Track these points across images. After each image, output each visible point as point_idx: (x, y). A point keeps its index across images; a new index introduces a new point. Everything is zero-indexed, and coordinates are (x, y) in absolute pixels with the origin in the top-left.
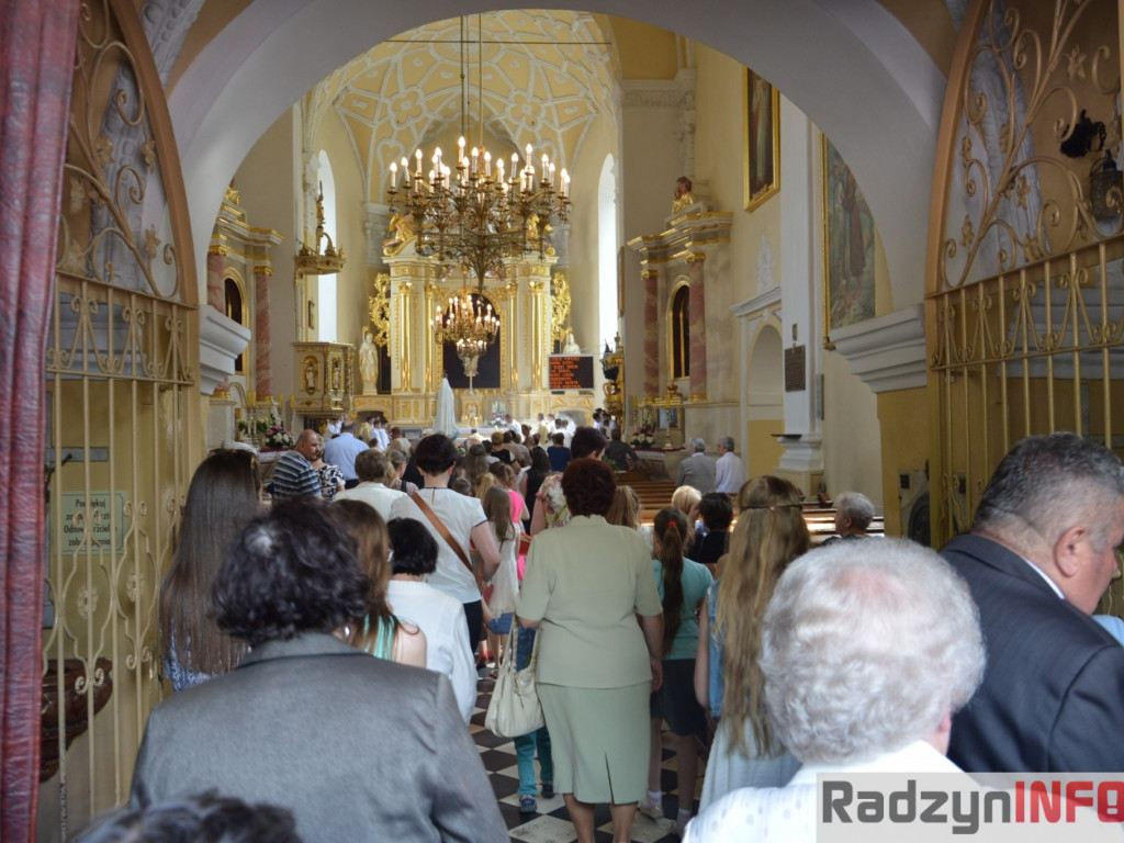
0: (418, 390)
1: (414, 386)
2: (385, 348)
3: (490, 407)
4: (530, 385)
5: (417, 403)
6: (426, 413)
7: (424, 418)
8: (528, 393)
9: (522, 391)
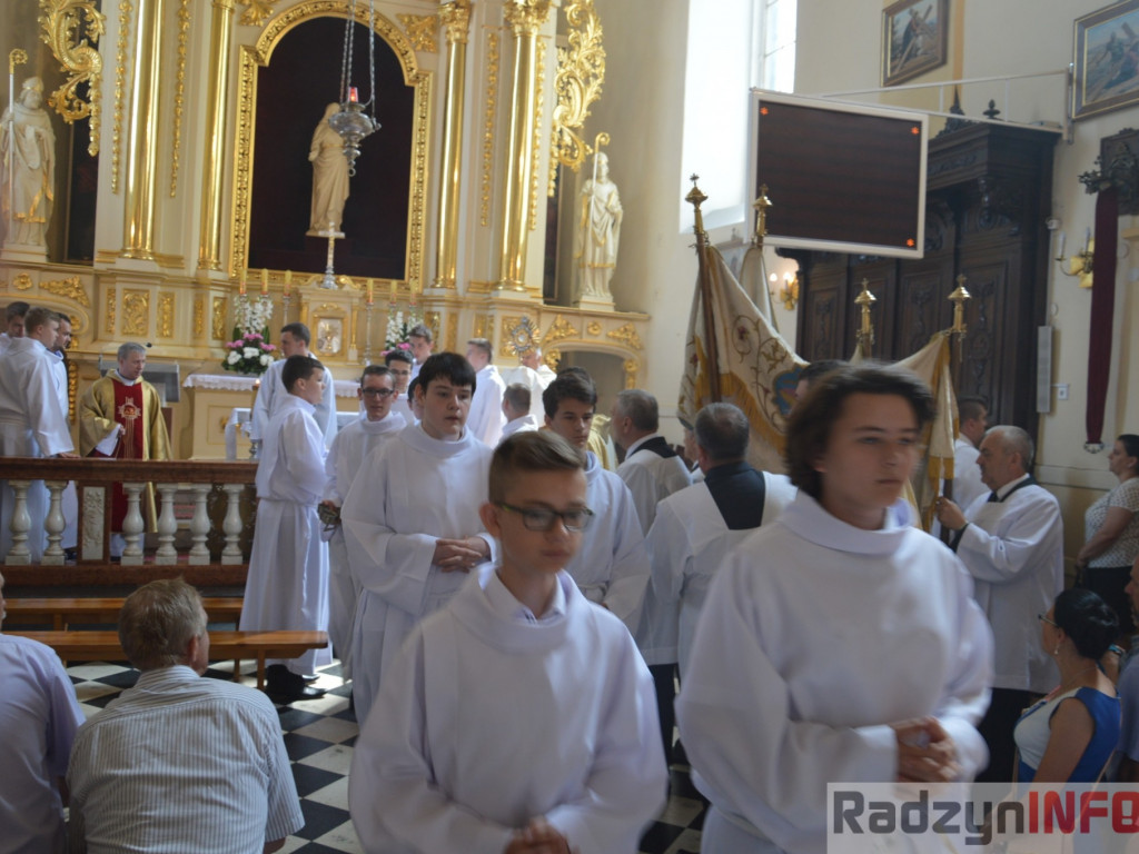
0: (176, 261)
1: (162, 249)
2: (82, 126)
3: (380, 328)
4: (490, 278)
5: (170, 297)
6: (194, 330)
7: (188, 343)
8: (486, 296)
9: (468, 291)
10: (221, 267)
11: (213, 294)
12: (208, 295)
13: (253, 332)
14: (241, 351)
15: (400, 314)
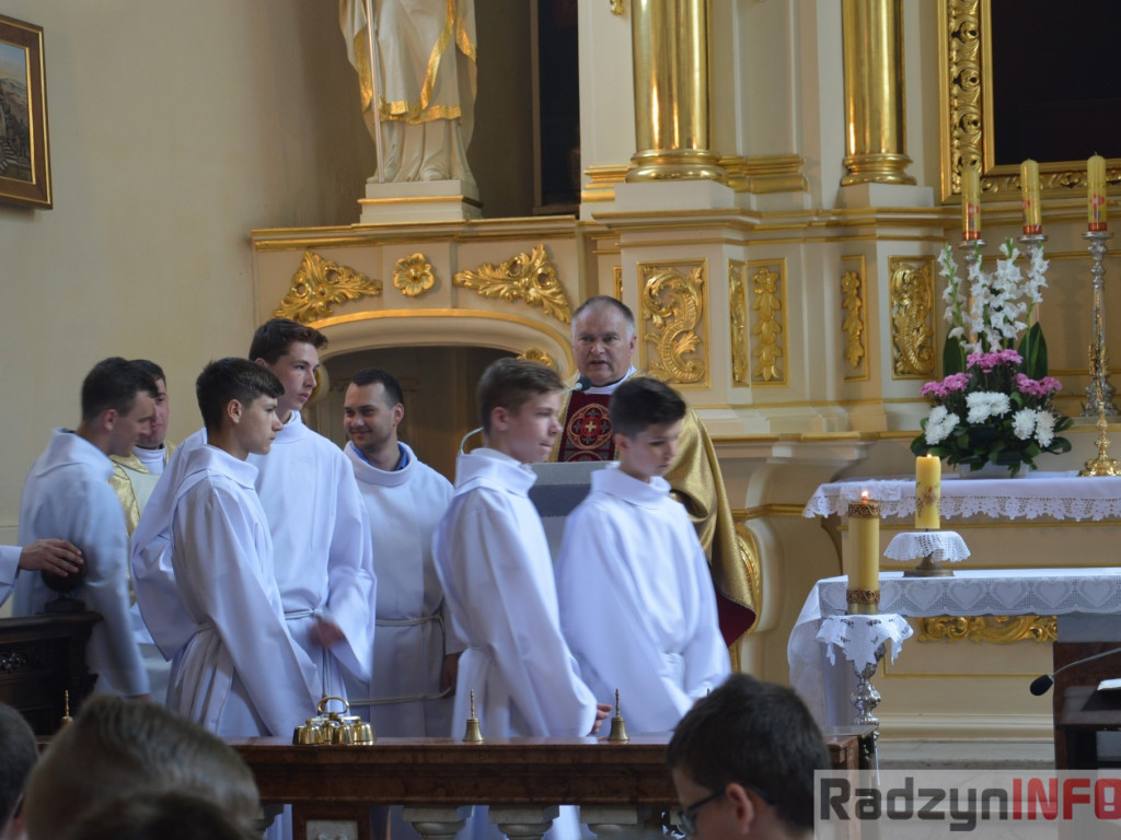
6: (845, 355)
7: (830, 395)
10: (909, 171)
11: (885, 250)
12: (872, 257)
13: (995, 347)
14: (957, 404)
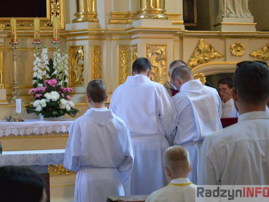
4: (130, 8)
8: (128, 26)
9: (110, 23)
15: (45, 51)
